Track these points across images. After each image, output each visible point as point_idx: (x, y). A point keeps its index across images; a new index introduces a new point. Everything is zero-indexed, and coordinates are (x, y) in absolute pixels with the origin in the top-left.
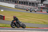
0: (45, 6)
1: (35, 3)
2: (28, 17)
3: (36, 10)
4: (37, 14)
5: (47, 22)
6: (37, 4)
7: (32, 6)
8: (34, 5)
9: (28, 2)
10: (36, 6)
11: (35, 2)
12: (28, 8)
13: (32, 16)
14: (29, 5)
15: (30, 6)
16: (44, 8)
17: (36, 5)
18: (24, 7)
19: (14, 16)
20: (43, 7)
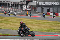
0: (31, 8)
1: (19, 5)
2: (10, 23)
3: (16, 13)
4: (21, 19)
5: (34, 28)
6: (21, 5)
7: (15, 8)
8: (17, 7)
9: (10, 3)
10: (20, 9)
11: (19, 3)
12: (10, 11)
13: (15, 21)
14: (11, 7)
15: (13, 8)
16: (30, 11)
17: (20, 7)
18: (5, 10)
19: (21, 22)
20: (29, 9)
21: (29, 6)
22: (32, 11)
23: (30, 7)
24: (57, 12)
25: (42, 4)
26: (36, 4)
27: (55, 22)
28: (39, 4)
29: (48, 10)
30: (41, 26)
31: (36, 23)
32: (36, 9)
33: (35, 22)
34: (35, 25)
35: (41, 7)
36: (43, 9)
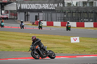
21: (6, 11)
22: (10, 19)
23: (8, 13)
24: (51, 20)
25: (27, 8)
26: (17, 8)
27: (47, 36)
28: (22, 8)
29: (36, 17)
30: (25, 43)
31: (18, 39)
32: (17, 15)
33: (15, 37)
34: (16, 42)
35: (25, 13)
36: (27, 15)
